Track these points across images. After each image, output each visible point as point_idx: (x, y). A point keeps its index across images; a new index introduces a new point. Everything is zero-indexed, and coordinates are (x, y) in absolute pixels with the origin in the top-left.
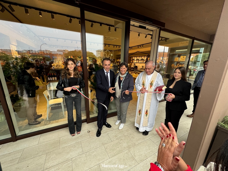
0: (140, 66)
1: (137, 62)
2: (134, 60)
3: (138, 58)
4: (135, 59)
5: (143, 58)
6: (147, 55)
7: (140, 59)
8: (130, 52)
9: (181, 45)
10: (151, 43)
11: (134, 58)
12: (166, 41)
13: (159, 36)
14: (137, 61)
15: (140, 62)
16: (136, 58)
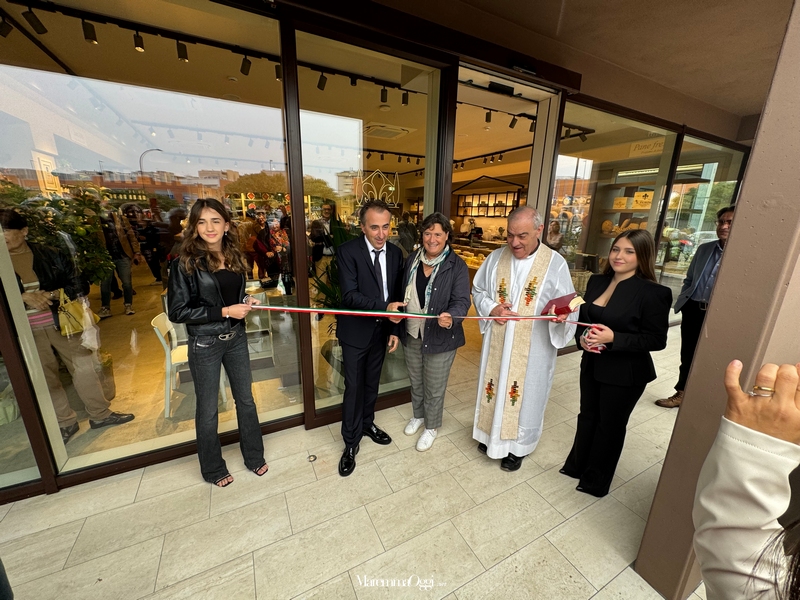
0: (493, 227)
1: (481, 214)
2: (470, 205)
3: (484, 199)
4: (475, 204)
5: (502, 198)
6: (516, 188)
7: (491, 204)
8: (459, 177)
9: (635, 152)
10: (532, 145)
11: (469, 200)
12: (584, 139)
13: (561, 123)
14: (481, 209)
15: (491, 213)
16: (476, 198)
